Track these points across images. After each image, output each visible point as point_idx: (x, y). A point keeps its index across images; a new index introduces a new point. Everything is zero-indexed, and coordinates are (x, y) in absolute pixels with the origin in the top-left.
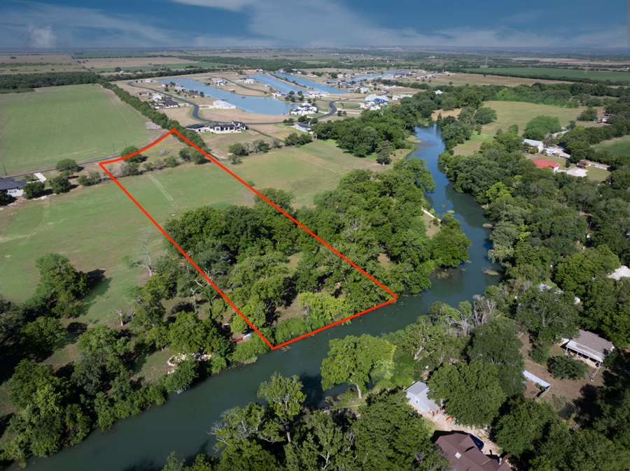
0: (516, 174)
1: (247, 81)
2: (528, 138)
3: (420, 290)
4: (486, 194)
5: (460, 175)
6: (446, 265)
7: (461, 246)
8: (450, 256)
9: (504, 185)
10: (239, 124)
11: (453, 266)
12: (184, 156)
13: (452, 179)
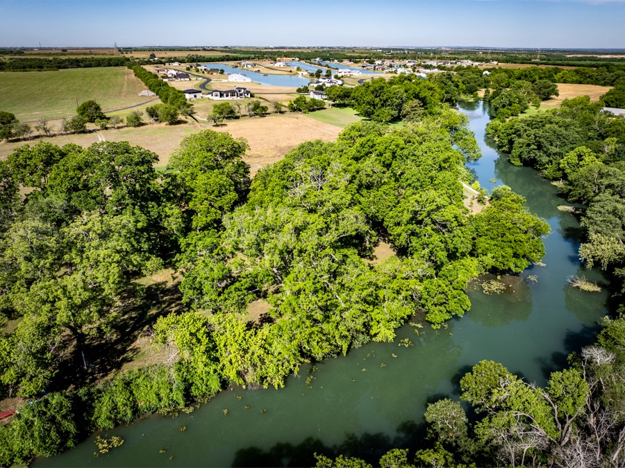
0: (607, 137)
1: (278, 64)
2: (608, 106)
3: (447, 317)
4: (559, 164)
5: (517, 140)
6: (501, 267)
7: (530, 234)
8: (510, 251)
9: (589, 150)
10: (243, 90)
11: (514, 270)
12: (152, 113)
13: (505, 149)
